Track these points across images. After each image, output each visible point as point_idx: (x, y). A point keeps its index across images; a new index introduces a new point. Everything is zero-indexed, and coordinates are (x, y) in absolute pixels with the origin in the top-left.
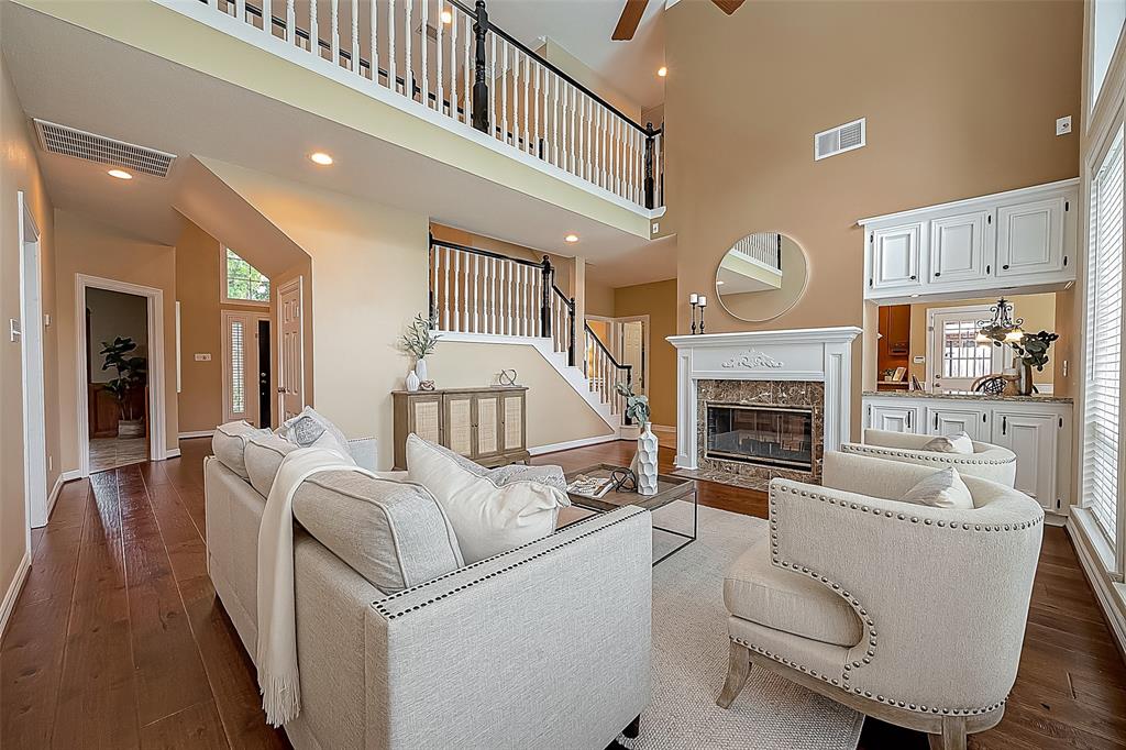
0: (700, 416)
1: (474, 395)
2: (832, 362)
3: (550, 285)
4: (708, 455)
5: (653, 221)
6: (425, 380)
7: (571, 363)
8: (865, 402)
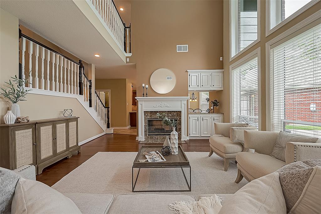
0: (145, 123)
1: (53, 123)
2: (183, 105)
3: (82, 73)
4: (148, 135)
5: (127, 57)
6: (19, 116)
7: (90, 106)
8: (189, 116)
